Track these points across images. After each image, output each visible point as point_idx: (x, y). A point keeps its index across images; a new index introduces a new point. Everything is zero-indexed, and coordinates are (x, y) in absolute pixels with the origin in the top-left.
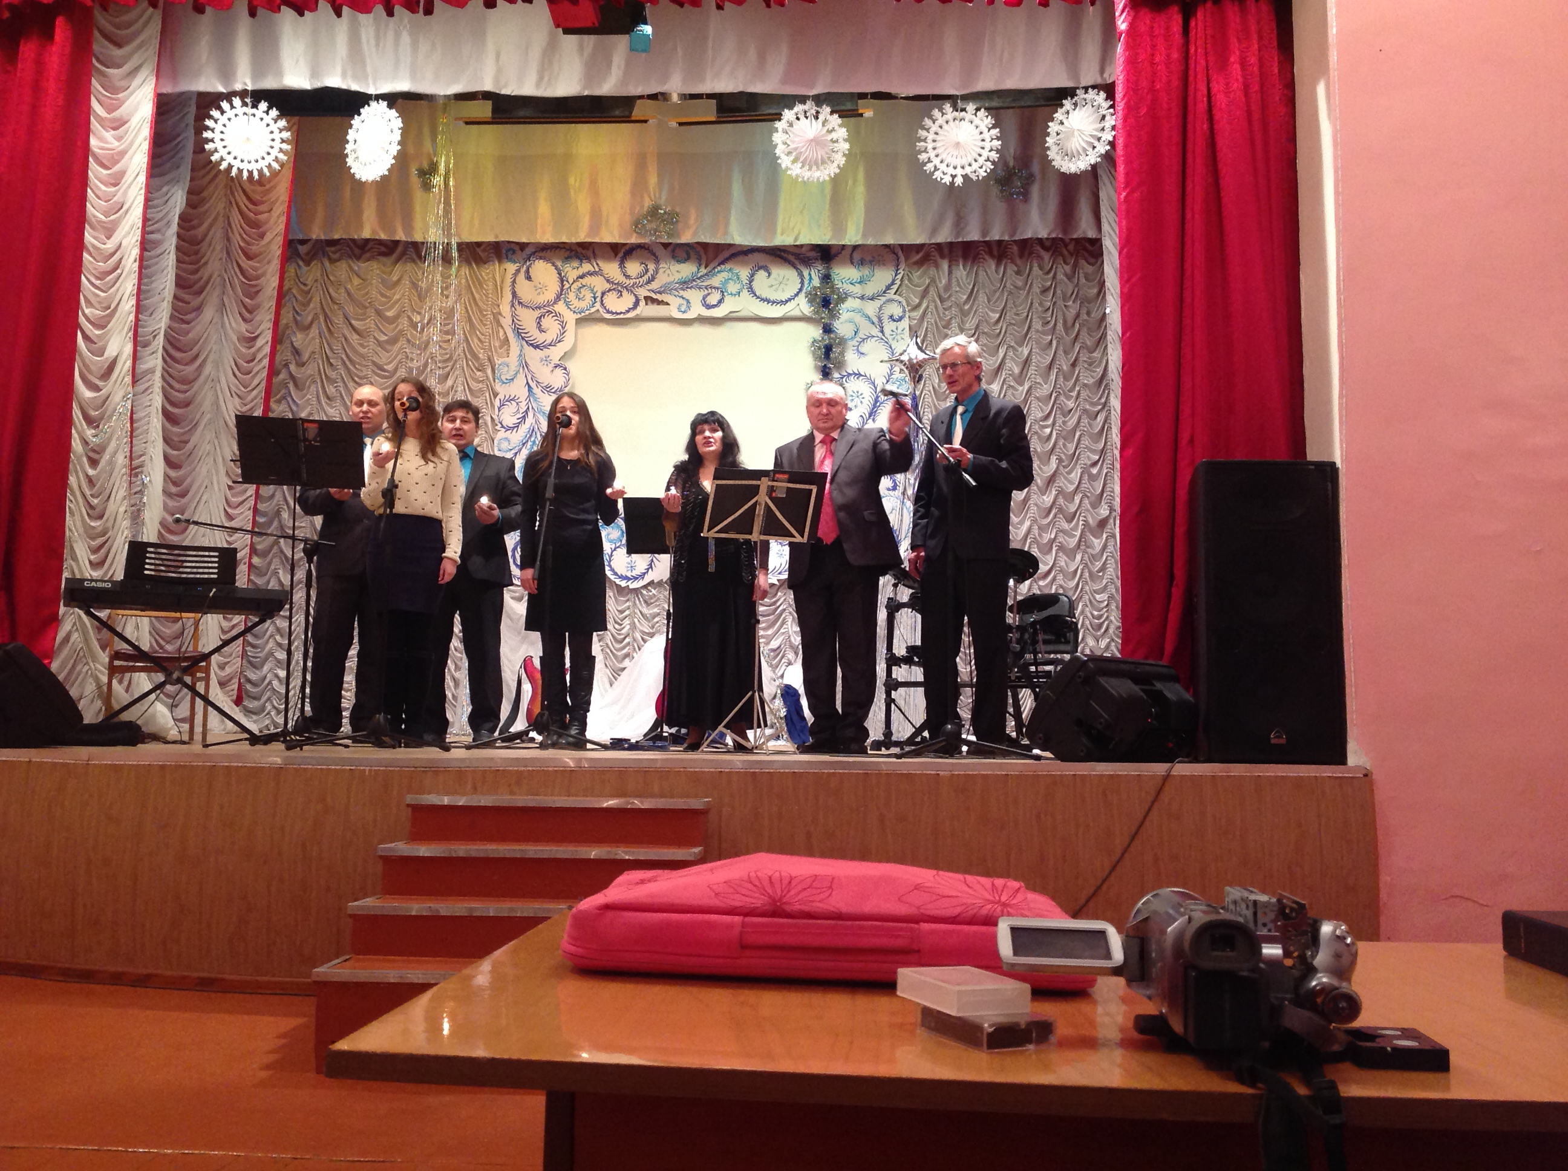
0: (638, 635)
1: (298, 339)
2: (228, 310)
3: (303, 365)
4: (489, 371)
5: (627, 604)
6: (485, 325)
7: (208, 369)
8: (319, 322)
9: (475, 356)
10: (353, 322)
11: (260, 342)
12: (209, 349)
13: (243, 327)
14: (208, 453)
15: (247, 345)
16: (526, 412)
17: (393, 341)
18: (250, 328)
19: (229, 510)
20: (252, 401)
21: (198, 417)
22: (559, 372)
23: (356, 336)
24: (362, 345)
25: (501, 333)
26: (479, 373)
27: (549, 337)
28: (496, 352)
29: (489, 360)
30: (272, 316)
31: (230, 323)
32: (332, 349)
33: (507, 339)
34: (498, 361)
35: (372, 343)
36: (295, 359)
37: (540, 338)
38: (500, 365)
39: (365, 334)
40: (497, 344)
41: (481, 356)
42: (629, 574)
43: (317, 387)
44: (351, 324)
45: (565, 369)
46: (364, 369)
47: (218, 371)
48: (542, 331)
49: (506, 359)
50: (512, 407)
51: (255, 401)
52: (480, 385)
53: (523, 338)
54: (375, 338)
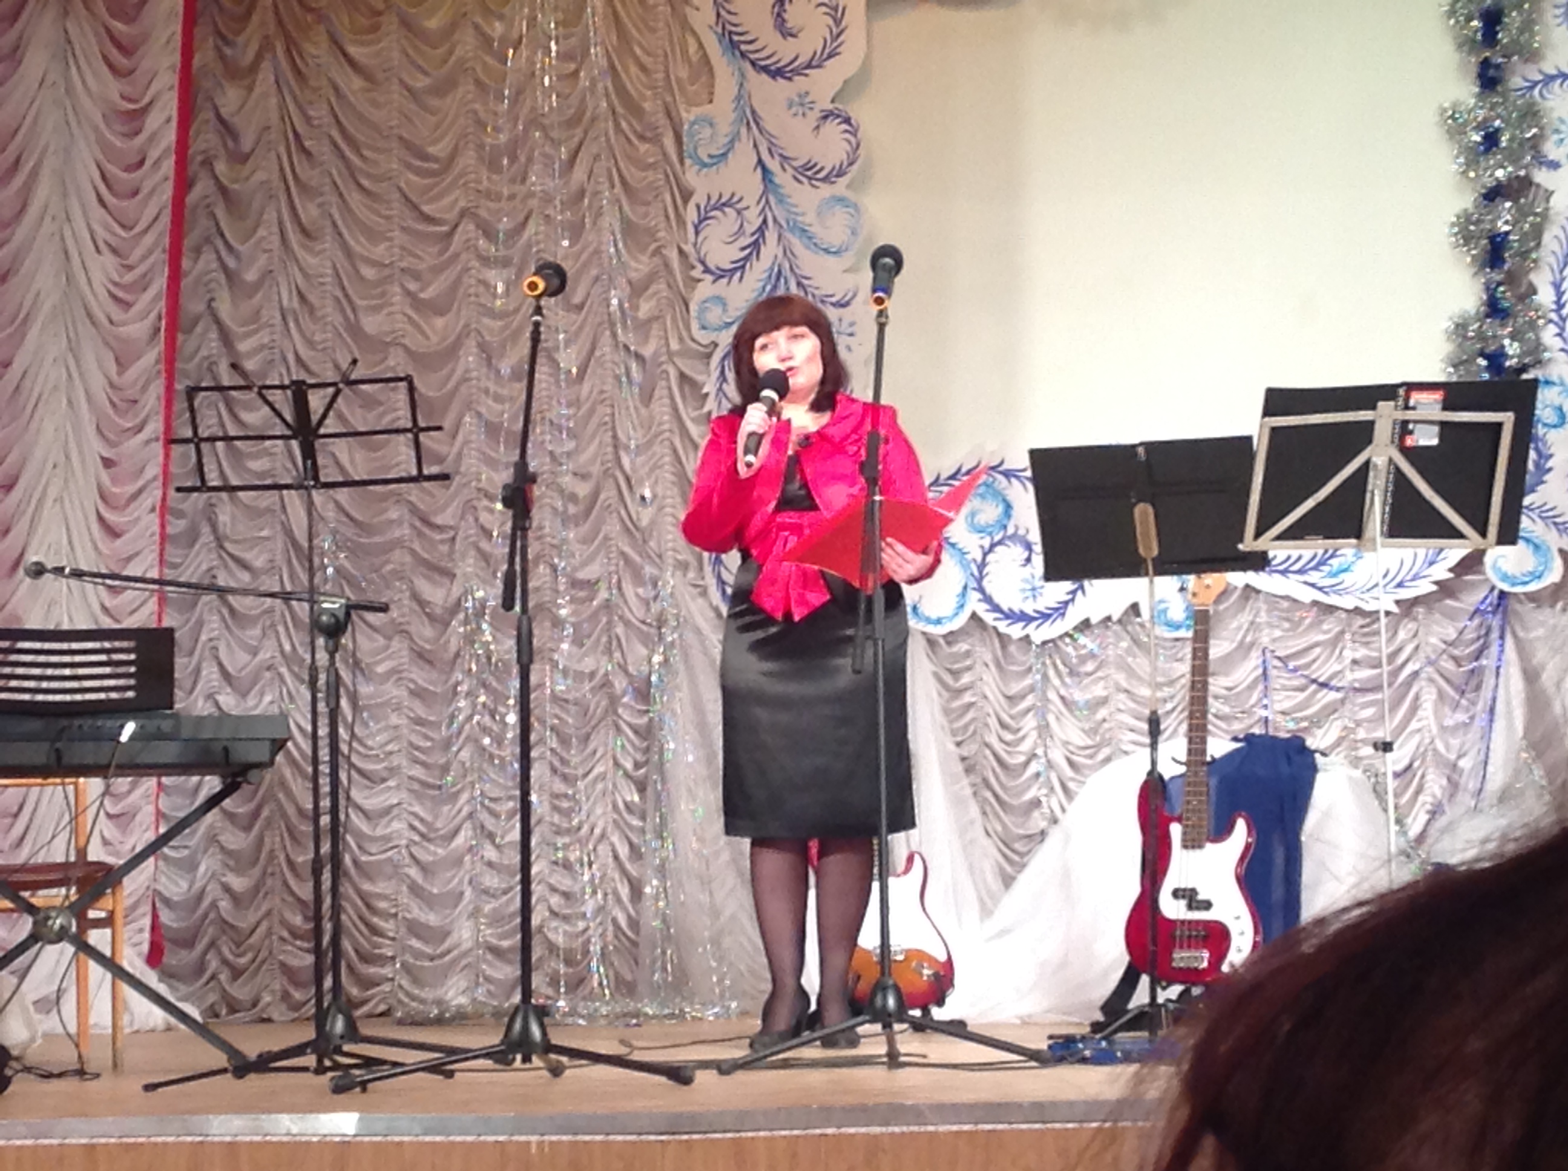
0: (1058, 756)
1: (229, 99)
2: (78, 52)
3: (244, 158)
4: (669, 142)
5: (1028, 681)
6: (653, 30)
7: (43, 192)
8: (275, 56)
9: (635, 109)
10: (352, 50)
11: (153, 121)
12: (42, 143)
13: (113, 88)
14: (56, 388)
15: (125, 129)
16: (761, 230)
17: (444, 88)
18: (128, 90)
19: (107, 515)
20: (144, 258)
21: (27, 304)
22: (833, 129)
23: (357, 83)
24: (375, 104)
25: (693, 47)
26: (643, 147)
27: (806, 46)
28: (682, 89)
29: (669, 114)
30: (177, 58)
31: (84, 82)
32: (308, 119)
33: (706, 60)
34: (688, 115)
35: (396, 95)
36: (225, 145)
37: (785, 51)
38: (693, 124)
39: (380, 76)
40: (684, 73)
41: (647, 106)
42: (1029, 609)
43: (279, 212)
44: (345, 55)
45: (847, 121)
46: (381, 157)
47: (65, 195)
48: (785, 32)
49: (707, 108)
50: (727, 221)
51: (151, 259)
52: (651, 175)
53: (743, 55)
54: (401, 81)
